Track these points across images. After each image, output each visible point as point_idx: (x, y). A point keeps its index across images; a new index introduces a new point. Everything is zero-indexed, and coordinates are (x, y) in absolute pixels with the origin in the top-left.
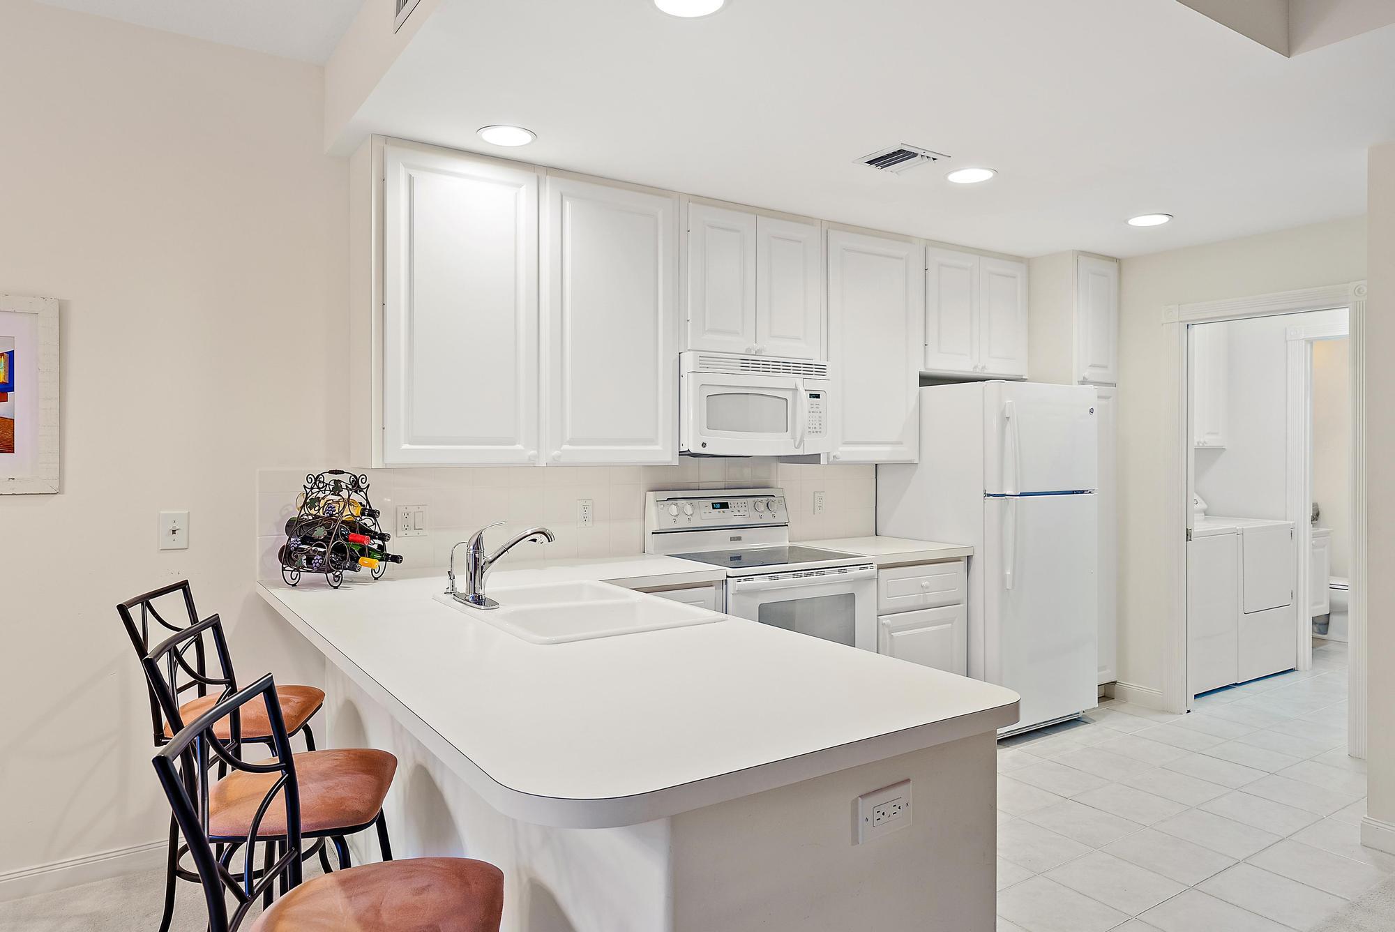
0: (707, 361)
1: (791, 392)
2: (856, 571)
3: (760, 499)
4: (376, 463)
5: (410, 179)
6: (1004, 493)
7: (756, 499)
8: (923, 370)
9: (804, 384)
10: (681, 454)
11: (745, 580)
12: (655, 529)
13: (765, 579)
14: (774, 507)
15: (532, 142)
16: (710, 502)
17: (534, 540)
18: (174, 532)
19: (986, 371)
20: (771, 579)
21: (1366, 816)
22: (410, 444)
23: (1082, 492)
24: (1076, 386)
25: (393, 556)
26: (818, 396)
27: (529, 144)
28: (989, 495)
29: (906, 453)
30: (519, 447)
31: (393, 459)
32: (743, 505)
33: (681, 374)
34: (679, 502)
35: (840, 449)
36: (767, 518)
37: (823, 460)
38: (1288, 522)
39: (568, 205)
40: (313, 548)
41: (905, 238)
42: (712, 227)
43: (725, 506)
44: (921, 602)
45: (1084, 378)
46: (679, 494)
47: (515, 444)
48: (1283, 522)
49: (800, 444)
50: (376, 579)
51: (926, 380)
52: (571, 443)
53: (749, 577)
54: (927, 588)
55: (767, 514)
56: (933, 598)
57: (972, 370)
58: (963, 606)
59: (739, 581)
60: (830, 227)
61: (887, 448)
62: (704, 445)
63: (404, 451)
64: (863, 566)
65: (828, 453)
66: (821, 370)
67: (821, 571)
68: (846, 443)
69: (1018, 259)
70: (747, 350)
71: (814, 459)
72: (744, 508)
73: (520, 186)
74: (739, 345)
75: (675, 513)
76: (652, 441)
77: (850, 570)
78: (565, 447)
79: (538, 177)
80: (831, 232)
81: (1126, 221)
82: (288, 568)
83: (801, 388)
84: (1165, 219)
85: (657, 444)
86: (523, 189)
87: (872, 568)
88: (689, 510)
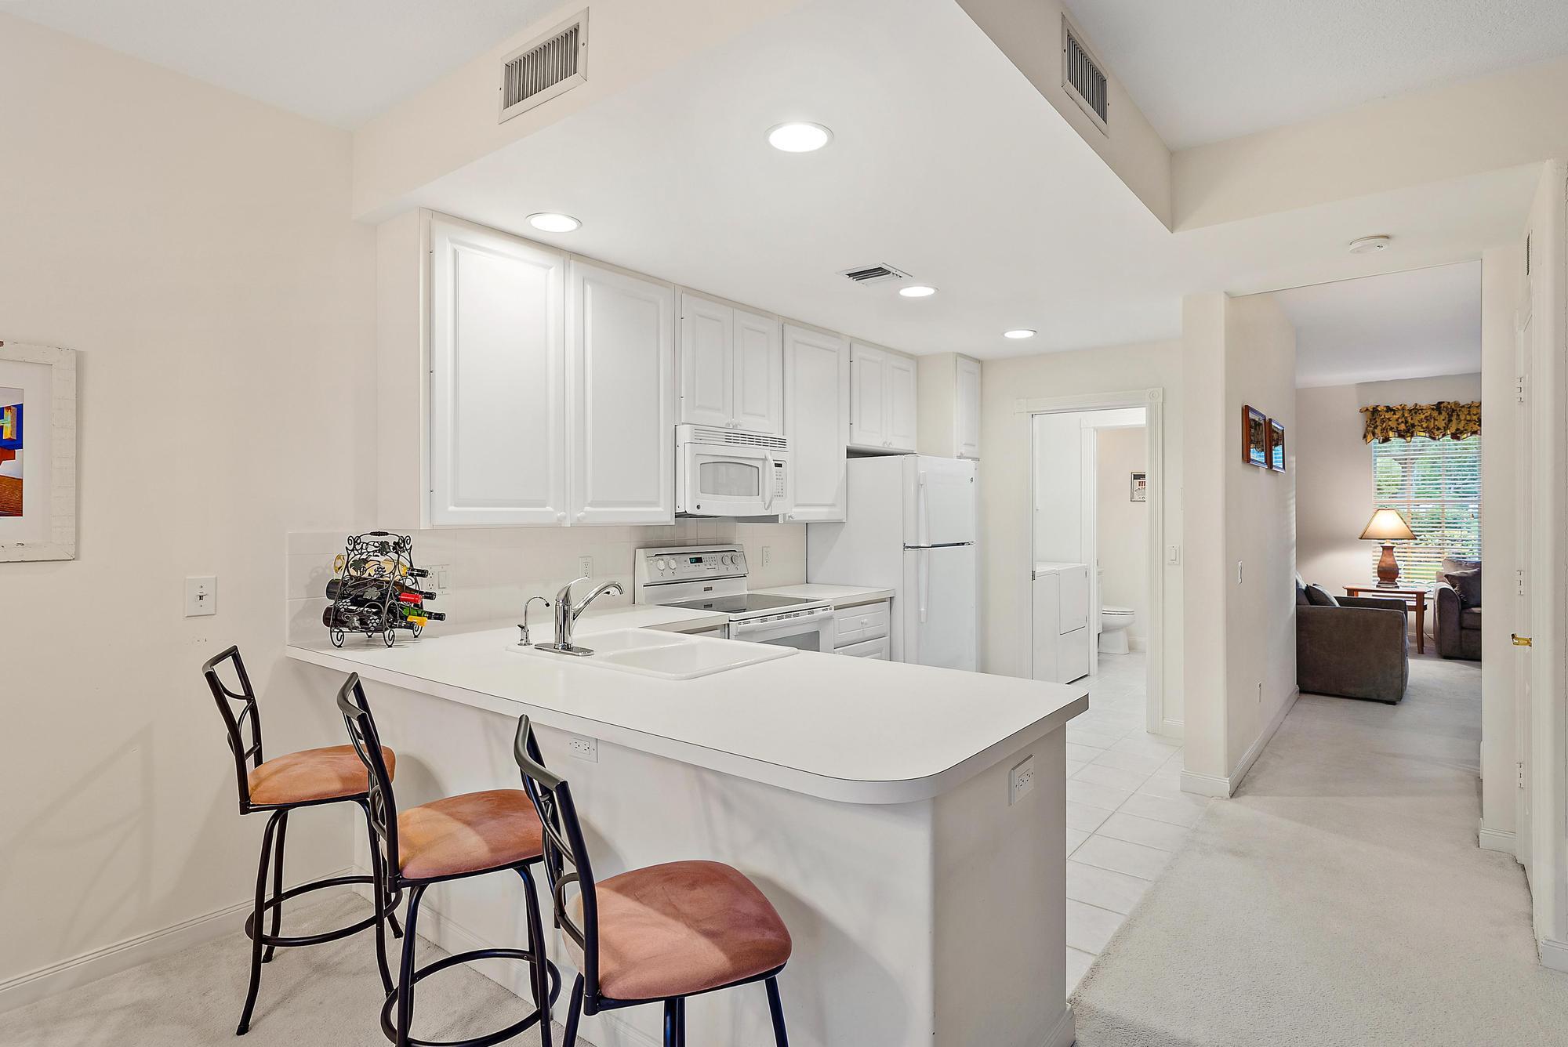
0: (701, 434)
1: (761, 462)
2: (819, 613)
3: (726, 554)
4: (424, 525)
5: (455, 253)
6: (919, 545)
7: (723, 554)
8: (849, 445)
9: (772, 455)
10: (678, 515)
11: (744, 623)
12: (648, 582)
13: (757, 621)
14: (739, 561)
15: (578, 228)
16: (687, 557)
17: (608, 593)
18: (201, 598)
19: (891, 446)
20: (762, 621)
21: (1183, 770)
22: (455, 506)
23: (963, 544)
24: (956, 460)
25: (436, 614)
26: (780, 465)
27: (576, 230)
28: (908, 547)
29: (837, 514)
30: (549, 509)
31: (440, 520)
32: (713, 559)
33: (677, 444)
34: (664, 557)
35: (793, 510)
36: (732, 571)
37: (781, 520)
38: (1083, 565)
39: (588, 288)
40: (366, 609)
41: (836, 334)
42: (700, 316)
43: (699, 560)
44: (861, 637)
45: (961, 454)
46: (664, 551)
47: (545, 506)
48: (1080, 565)
49: (768, 507)
50: (416, 636)
51: (852, 453)
52: (591, 505)
53: (746, 620)
54: (866, 624)
55: (732, 566)
56: (868, 634)
57: (881, 445)
58: (888, 637)
59: (740, 624)
60: (786, 322)
61: (825, 510)
62: (698, 507)
63: (451, 513)
64: (825, 607)
65: (784, 515)
66: (782, 443)
67: (796, 613)
68: (797, 506)
69: (911, 357)
70: (727, 424)
71: (773, 519)
72: (712, 563)
73: (550, 268)
74: (720, 419)
75: (662, 567)
76: (655, 504)
77: (816, 611)
78: (588, 509)
79: (564, 261)
80: (787, 327)
81: (1003, 334)
82: (336, 630)
83: (770, 458)
84: (1032, 333)
85: (659, 506)
86: (552, 271)
87: (830, 609)
88: (673, 564)
